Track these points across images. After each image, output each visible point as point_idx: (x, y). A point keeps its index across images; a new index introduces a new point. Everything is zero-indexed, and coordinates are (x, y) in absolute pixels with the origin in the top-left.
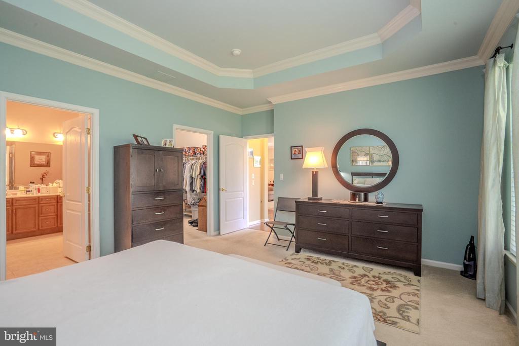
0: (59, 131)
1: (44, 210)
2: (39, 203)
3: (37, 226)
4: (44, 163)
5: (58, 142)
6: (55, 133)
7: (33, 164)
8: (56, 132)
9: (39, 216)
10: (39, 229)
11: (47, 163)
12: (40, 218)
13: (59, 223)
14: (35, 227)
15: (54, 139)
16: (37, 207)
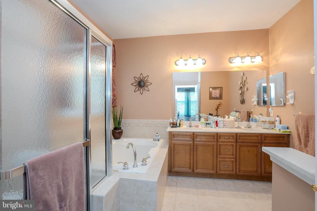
0: (234, 56)
1: (222, 150)
2: (217, 141)
3: (215, 168)
4: (218, 96)
5: (234, 68)
6: (231, 58)
7: (211, 98)
8: (232, 56)
9: (217, 157)
10: (217, 172)
11: (220, 96)
12: (219, 159)
13: (238, 170)
14: (213, 169)
15: (231, 65)
16: (215, 146)
